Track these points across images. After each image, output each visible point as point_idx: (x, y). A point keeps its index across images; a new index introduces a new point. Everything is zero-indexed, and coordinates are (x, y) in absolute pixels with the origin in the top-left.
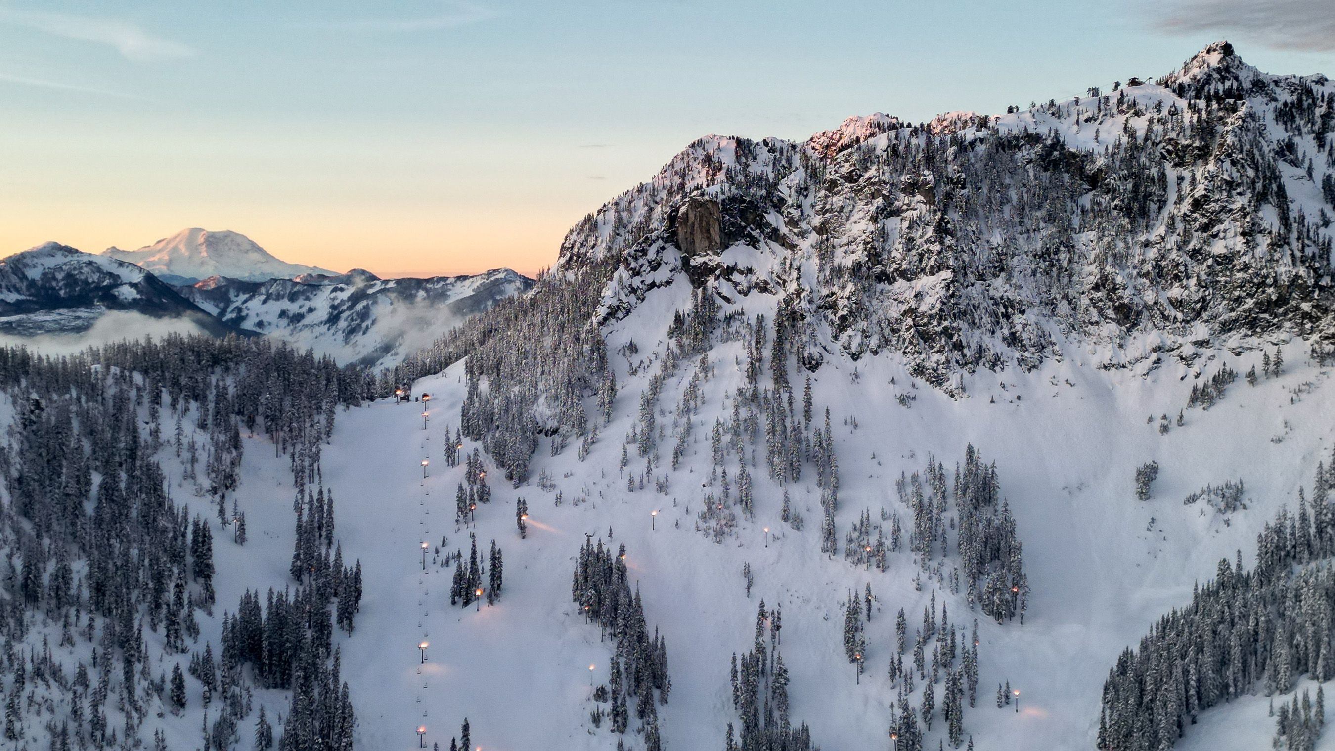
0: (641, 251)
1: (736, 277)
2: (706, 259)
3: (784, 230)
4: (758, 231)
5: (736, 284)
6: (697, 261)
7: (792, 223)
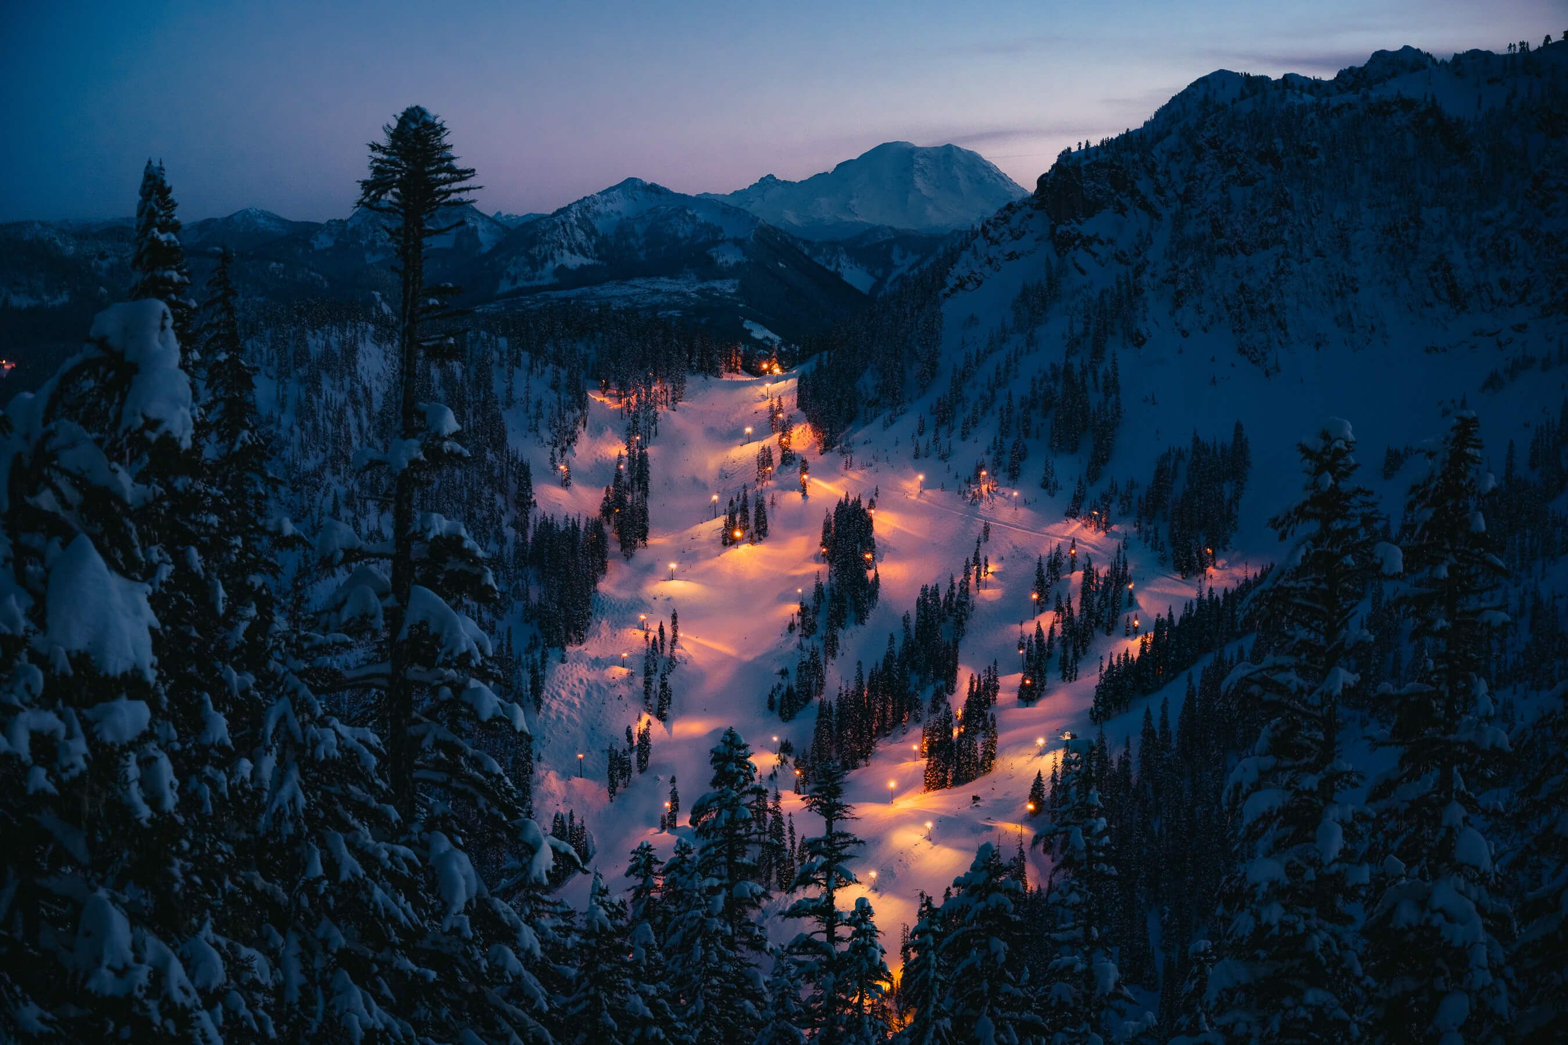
0: (1002, 219)
1: (1095, 247)
2: (1069, 228)
3: (1152, 198)
4: (1129, 198)
5: (1095, 255)
6: (1060, 229)
7: (1159, 191)
